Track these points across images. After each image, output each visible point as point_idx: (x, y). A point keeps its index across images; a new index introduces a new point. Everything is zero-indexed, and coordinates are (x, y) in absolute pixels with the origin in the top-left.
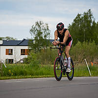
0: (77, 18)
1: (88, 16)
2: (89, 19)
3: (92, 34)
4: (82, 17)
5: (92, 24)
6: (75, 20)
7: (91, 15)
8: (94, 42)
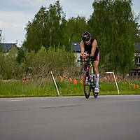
0: (39, 12)
1: (55, 10)
2: (57, 14)
3: (61, 36)
4: (47, 12)
5: (61, 22)
6: (36, 16)
7: (59, 9)
8: (64, 47)
